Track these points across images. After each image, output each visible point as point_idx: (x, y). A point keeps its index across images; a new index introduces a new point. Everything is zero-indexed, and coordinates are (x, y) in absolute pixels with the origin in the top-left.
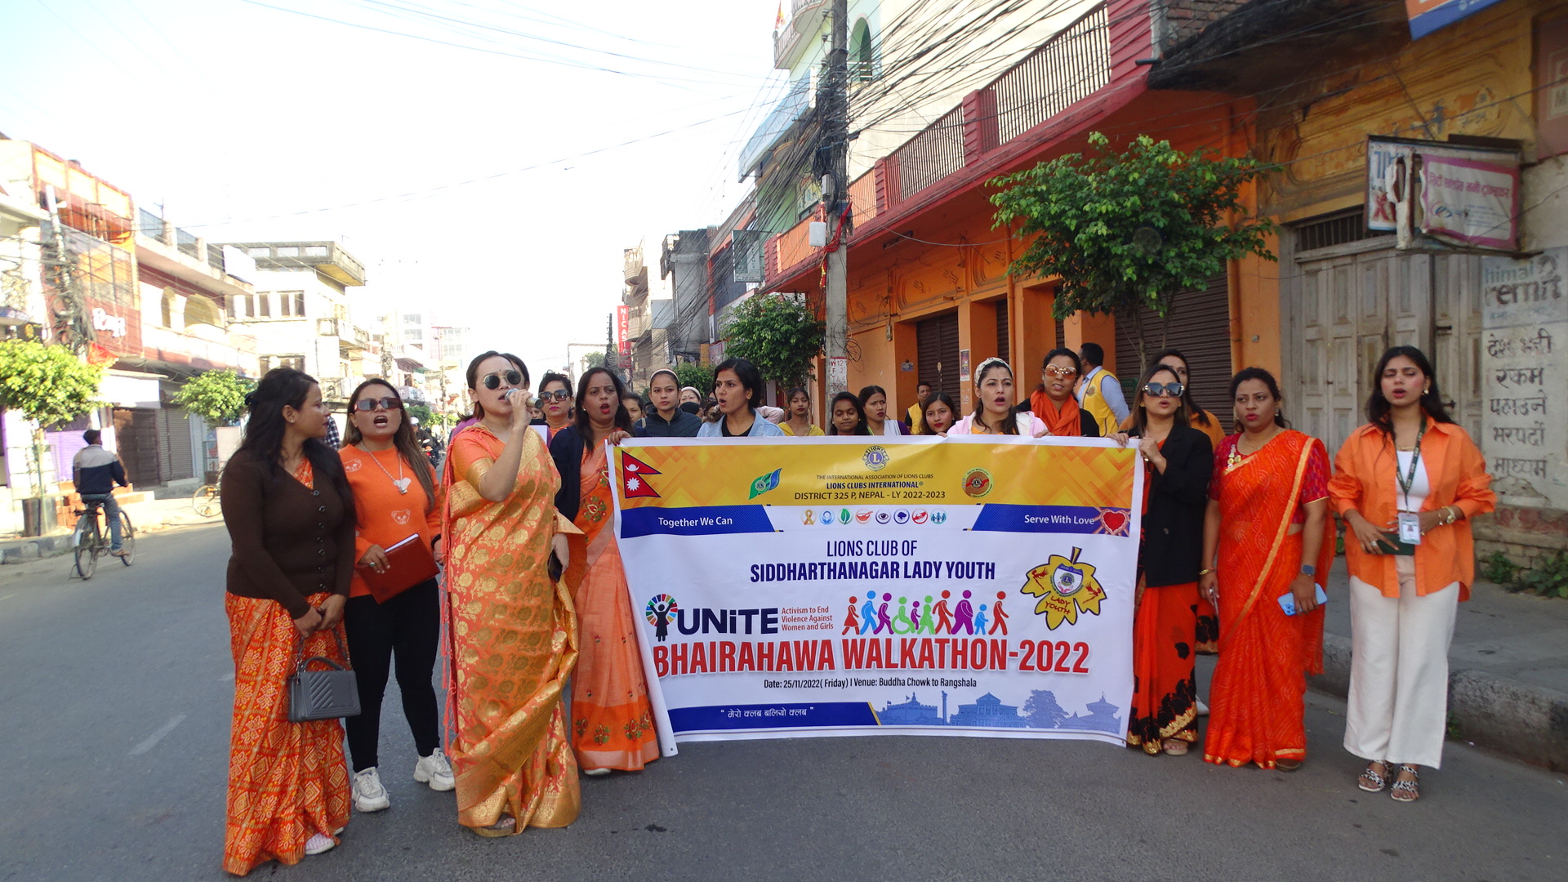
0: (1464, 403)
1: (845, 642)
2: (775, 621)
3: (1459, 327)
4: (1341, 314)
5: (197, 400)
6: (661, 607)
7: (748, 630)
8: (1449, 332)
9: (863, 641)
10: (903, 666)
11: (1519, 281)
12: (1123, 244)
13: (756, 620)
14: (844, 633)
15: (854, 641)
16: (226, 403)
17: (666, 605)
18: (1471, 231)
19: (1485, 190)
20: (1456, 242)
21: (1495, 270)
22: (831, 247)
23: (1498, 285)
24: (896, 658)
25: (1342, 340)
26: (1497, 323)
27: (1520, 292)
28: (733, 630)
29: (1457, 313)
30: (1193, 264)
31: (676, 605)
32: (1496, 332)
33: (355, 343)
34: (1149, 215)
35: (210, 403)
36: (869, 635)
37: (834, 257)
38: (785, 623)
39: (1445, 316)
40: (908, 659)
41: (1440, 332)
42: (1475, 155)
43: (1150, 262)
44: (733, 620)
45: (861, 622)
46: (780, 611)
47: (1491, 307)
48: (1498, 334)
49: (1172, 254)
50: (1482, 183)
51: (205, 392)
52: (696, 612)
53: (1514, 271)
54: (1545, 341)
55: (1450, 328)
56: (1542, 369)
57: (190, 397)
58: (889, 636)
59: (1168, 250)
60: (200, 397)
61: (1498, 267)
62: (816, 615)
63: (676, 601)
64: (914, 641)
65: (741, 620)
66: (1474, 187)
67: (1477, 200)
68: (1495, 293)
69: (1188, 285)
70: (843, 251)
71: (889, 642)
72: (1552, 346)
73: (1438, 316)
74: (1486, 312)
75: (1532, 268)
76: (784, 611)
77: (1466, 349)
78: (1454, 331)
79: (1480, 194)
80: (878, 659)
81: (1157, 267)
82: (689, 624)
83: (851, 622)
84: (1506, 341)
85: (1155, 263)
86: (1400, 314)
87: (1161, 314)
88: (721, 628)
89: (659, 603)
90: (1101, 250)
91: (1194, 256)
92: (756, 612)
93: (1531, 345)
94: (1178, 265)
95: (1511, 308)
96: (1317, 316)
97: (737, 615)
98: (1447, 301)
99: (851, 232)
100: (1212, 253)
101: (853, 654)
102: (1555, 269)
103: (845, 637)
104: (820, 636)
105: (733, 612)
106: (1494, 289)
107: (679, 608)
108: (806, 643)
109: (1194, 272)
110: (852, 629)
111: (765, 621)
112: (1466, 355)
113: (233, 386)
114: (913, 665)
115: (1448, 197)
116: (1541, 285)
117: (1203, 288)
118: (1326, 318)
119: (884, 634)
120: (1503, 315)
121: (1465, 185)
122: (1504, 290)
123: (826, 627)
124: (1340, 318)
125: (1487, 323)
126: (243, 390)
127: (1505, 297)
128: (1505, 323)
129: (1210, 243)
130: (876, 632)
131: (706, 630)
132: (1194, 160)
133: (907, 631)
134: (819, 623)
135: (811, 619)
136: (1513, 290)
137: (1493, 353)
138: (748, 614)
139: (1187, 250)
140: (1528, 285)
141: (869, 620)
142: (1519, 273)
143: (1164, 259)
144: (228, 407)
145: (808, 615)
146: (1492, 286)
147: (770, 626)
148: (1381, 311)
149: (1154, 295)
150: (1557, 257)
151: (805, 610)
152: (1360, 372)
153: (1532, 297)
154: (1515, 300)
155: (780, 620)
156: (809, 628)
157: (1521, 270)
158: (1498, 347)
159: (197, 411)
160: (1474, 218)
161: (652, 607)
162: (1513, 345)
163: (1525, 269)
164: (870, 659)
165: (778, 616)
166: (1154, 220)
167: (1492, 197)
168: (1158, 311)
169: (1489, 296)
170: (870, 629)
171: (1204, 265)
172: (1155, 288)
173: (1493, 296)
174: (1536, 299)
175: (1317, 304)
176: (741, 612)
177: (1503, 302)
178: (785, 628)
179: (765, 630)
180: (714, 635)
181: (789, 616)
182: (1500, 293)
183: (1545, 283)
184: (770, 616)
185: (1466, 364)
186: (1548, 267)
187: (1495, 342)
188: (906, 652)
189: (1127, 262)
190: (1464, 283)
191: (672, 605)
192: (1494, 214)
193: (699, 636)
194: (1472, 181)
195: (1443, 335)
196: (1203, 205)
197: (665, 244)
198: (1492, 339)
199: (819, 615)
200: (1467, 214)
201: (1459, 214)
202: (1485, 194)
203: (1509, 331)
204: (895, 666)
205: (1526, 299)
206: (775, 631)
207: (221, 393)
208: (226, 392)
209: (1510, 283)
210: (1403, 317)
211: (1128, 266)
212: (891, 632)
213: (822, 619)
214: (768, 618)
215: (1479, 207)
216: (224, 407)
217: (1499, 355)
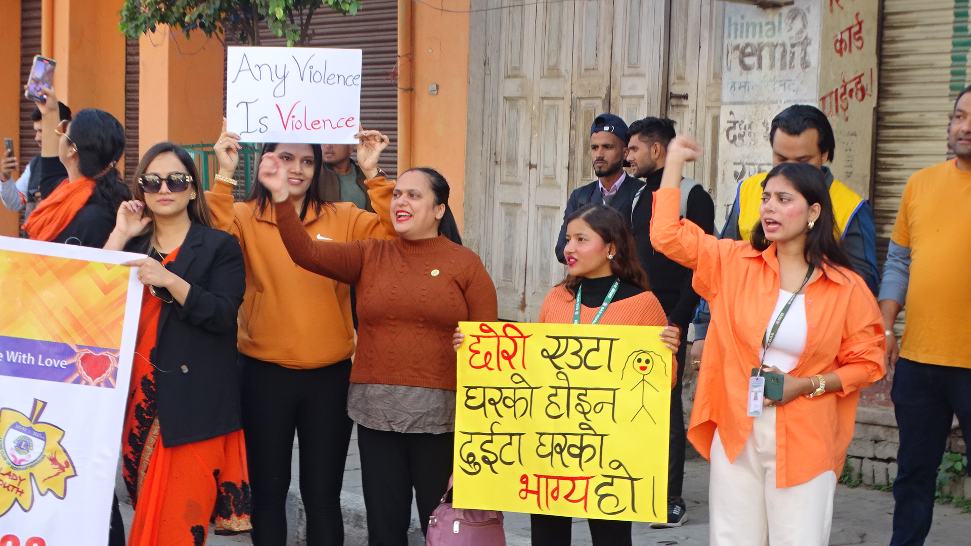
3: (696, 95)
4: (553, 61)
8: (684, 102)
11: (765, 40)
21: (740, 21)
23: (742, 42)
25: (551, 102)
26: (739, 95)
27: (765, 54)
29: (696, 77)
32: (736, 109)
39: (681, 78)
41: (673, 101)
47: (733, 74)
48: (740, 113)
53: (761, 26)
55: (686, 97)
61: (743, 17)
68: (737, 53)
73: (673, 78)
74: (727, 78)
75: (780, 23)
77: (704, 129)
78: (691, 102)
84: (747, 122)
86: (627, 71)
95: (754, 76)
96: (521, 62)
98: (684, 57)
102: (805, 27)
106: (737, 47)
112: (703, 139)
116: (789, 48)
118: (532, 66)
120: (744, 86)
122: (749, 50)
124: (551, 69)
125: (726, 95)
127: (749, 61)
128: (747, 98)
136: (757, 52)
137: (731, 138)
140: (776, 46)
142: (765, 28)
146: (735, 43)
148: (603, 65)
150: (809, 11)
152: (572, 152)
153: (778, 64)
154: (760, 67)
157: (767, 24)
158: (737, 131)
162: (754, 129)
163: (773, 23)
169: (731, 56)
173: (735, 57)
174: (783, 67)
175: (521, 44)
177: (746, 68)
182: (743, 54)
183: (793, 46)
186: (798, 24)
187: (735, 123)
190: (705, 34)
195: (677, 106)
198: (732, 118)
203: (750, 109)
205: (772, 66)
209: (755, 41)
210: (631, 75)
217: (738, 141)
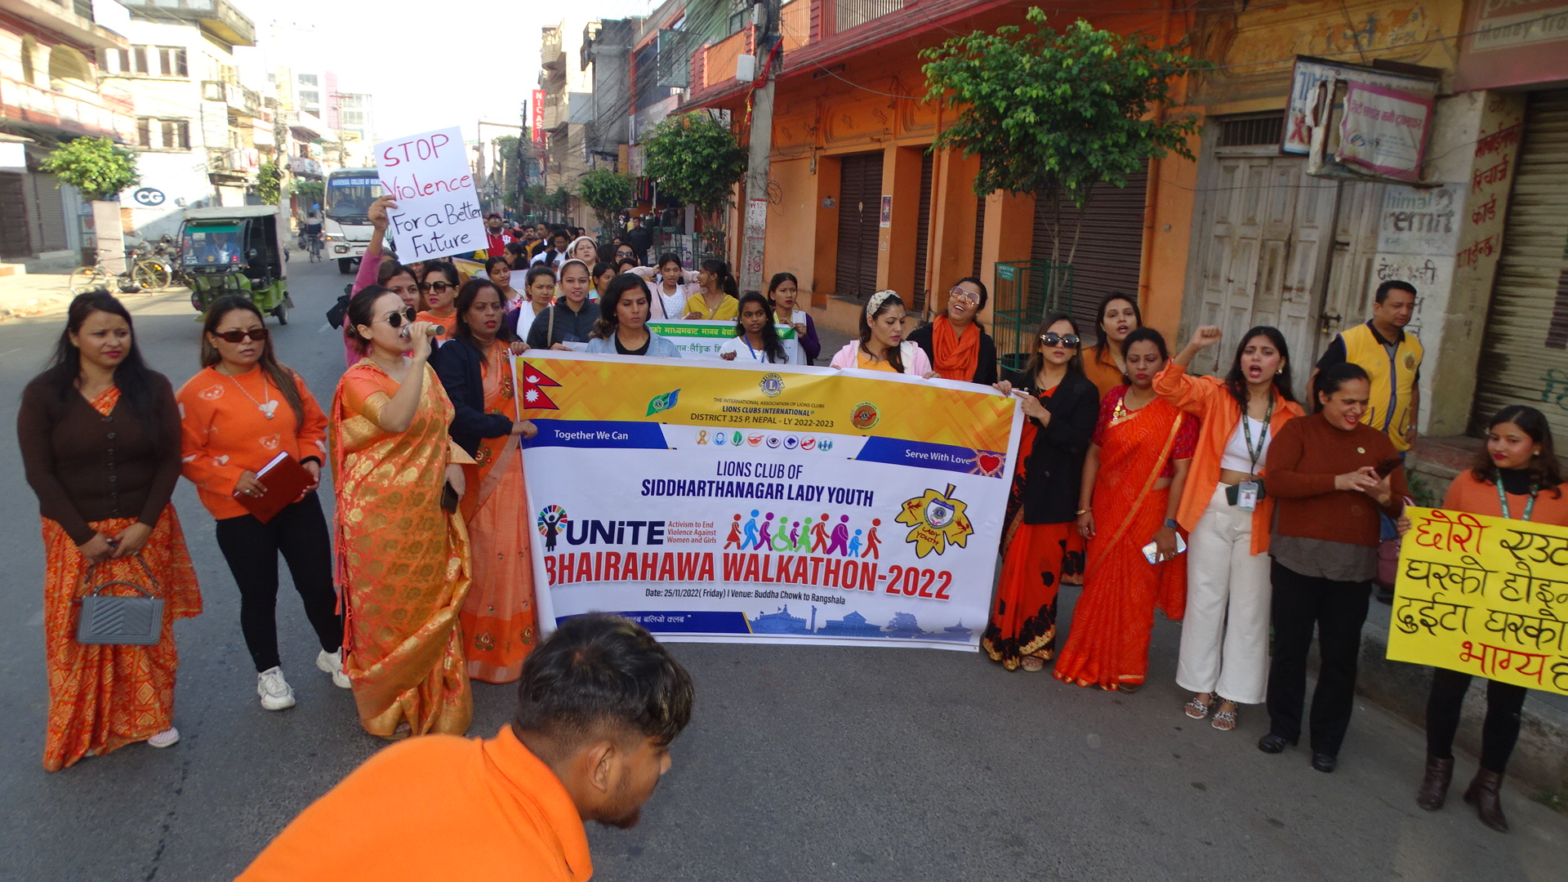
0: (1349, 318)
1: (726, 556)
2: (661, 533)
3: (1357, 244)
4: (1251, 214)
5: (68, 169)
6: (552, 518)
7: (635, 541)
8: (1346, 248)
9: (743, 556)
10: (779, 580)
11: (1417, 210)
12: (1049, 132)
13: (644, 532)
14: (726, 548)
15: (735, 556)
16: (102, 175)
17: (557, 516)
18: (1380, 161)
19: (1399, 120)
20: (1364, 171)
21: (1397, 196)
22: (759, 83)
23: (1397, 211)
24: (773, 572)
25: (1248, 241)
26: (1391, 248)
27: (1416, 220)
28: (620, 541)
29: (1357, 231)
30: (1114, 160)
31: (565, 516)
32: (1388, 257)
33: (244, 110)
34: (1079, 104)
35: (83, 173)
36: (749, 550)
37: (761, 93)
38: (671, 536)
39: (1345, 231)
40: (783, 575)
41: (1338, 247)
42: (1396, 82)
43: (1073, 151)
44: (621, 531)
45: (743, 538)
46: (667, 524)
47: (1387, 232)
48: (1390, 259)
49: (1096, 146)
50: (1398, 112)
51: (77, 161)
52: (585, 523)
53: (1414, 201)
54: (1430, 272)
55: (1348, 244)
56: (1423, 299)
57: (61, 165)
58: (768, 552)
59: (1093, 142)
60: (73, 166)
61: (1400, 194)
62: (701, 529)
63: (567, 512)
64: (791, 558)
65: (629, 531)
66: (1389, 117)
67: (1389, 129)
68: (1393, 219)
69: (1107, 180)
70: (771, 87)
71: (767, 557)
72: (1435, 278)
73: (1339, 231)
74: (1382, 235)
75: (1430, 200)
76: (670, 525)
77: (1359, 267)
78: (1351, 248)
79: (1394, 124)
80: (756, 573)
81: (1081, 157)
82: (577, 535)
83: (733, 537)
84: (1395, 266)
85: (1079, 153)
86: (1305, 225)
87: (1078, 205)
88: (608, 539)
89: (550, 514)
90: (1027, 134)
91: (1115, 150)
92: (644, 524)
93: (1417, 274)
94: (1100, 158)
95: (1405, 235)
96: (1228, 212)
97: (625, 527)
98: (1349, 217)
99: (780, 68)
100: (1134, 147)
101: (733, 568)
102: (1450, 203)
103: (726, 551)
104: (703, 549)
105: (621, 523)
106: (1393, 214)
107: (569, 519)
108: (689, 555)
109: (1115, 167)
110: (734, 544)
111: (651, 533)
112: (1358, 274)
113: (109, 156)
114: (788, 580)
115: (1364, 121)
116: (1435, 217)
117: (1121, 185)
118: (1236, 216)
119: (763, 551)
120: (1396, 241)
121: (1381, 114)
122: (1402, 217)
123: (709, 541)
124: (1249, 219)
125: (1381, 246)
126: (120, 162)
127: (1401, 224)
128: (1397, 250)
129: (1133, 136)
130: (756, 548)
131: (593, 541)
132: (1129, 46)
133: (786, 548)
134: (703, 537)
135: (696, 533)
136: (1409, 218)
137: (1382, 276)
138: (636, 525)
139: (1110, 143)
140: (1424, 215)
141: (751, 537)
142: (1417, 202)
143: (1088, 149)
144: (104, 180)
145: (693, 529)
146: (1392, 211)
147: (656, 537)
148: (1288, 219)
149: (1073, 186)
150: (1455, 192)
151: (691, 525)
152: (1259, 274)
153: (1425, 228)
154: (1410, 228)
155: (666, 533)
156: (693, 541)
157: (1420, 199)
159: (69, 180)
160: (1384, 147)
161: (543, 518)
162: (1400, 272)
163: (1424, 200)
164: (749, 572)
165: (665, 528)
166: (1082, 110)
167: (1404, 127)
168: (1075, 200)
169: (1388, 220)
170: (751, 545)
171: (1125, 163)
172: (1075, 179)
173: (1391, 221)
174: (1429, 230)
175: (1230, 202)
176: (630, 524)
177: (1399, 229)
178: (670, 540)
179: (651, 541)
180: (601, 545)
181: (675, 529)
182: (1398, 219)
183: (1439, 216)
184: (656, 528)
185: (1357, 282)
186: (1445, 201)
187: (1386, 266)
188: (783, 568)
189: (1051, 151)
190: (1367, 203)
191: (562, 516)
192: (1404, 145)
193: (586, 547)
194: (1389, 110)
195: (1341, 250)
196: (1132, 96)
197: (586, 32)
198: (1383, 263)
199: (704, 529)
200: (1378, 143)
201: (1371, 143)
202: (1398, 124)
203: (1399, 258)
204: (771, 580)
205: (1420, 229)
206: (660, 542)
207: (96, 163)
208: (101, 163)
209: (1408, 210)
210: (1307, 228)
211: (1051, 156)
212: (770, 549)
213: (706, 533)
214: (655, 531)
215: (1391, 137)
216: (100, 180)
